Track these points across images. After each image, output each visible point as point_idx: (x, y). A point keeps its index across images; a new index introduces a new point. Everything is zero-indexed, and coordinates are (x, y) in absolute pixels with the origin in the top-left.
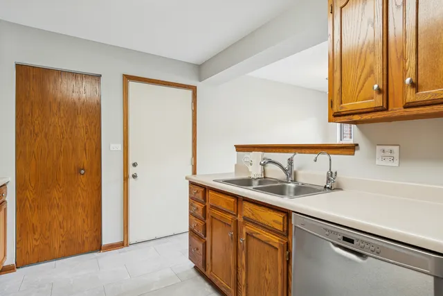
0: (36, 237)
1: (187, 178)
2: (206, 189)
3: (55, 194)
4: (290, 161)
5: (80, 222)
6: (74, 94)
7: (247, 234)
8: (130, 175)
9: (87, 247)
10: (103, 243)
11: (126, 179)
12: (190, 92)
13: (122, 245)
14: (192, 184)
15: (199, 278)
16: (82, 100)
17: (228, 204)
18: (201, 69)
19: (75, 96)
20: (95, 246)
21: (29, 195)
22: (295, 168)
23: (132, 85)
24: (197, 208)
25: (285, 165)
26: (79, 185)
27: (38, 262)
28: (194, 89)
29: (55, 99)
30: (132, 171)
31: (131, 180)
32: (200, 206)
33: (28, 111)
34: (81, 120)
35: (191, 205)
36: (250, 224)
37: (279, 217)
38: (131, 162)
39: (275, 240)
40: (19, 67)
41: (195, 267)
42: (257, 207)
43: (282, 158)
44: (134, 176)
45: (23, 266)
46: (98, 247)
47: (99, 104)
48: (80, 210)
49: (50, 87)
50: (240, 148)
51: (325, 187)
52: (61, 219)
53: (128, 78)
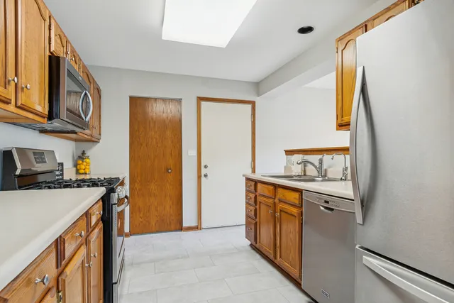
0: (141, 215)
1: (243, 176)
2: (256, 182)
3: (153, 187)
4: (321, 161)
5: (168, 208)
6: (164, 115)
7: (281, 211)
8: (203, 175)
9: (173, 227)
10: (184, 226)
11: (199, 177)
12: (249, 107)
13: (196, 228)
14: (248, 179)
15: (253, 251)
16: (169, 118)
17: (269, 191)
18: (258, 86)
19: (165, 115)
20: (178, 226)
21: (137, 186)
22: (325, 167)
23: (204, 104)
24: (251, 198)
25: (317, 164)
26: (167, 181)
27: (142, 233)
28: (253, 103)
29: (152, 119)
30: (204, 171)
31: (203, 179)
32: (252, 196)
33: (136, 128)
34: (168, 133)
35: (247, 196)
36: (282, 203)
37: (296, 195)
38: (203, 165)
39: (295, 211)
40: (132, 99)
41: (251, 245)
42: (286, 191)
43: (315, 159)
44: (206, 176)
45: (134, 234)
46: (180, 227)
47: (180, 121)
48: (168, 198)
49: (149, 109)
50: (289, 153)
51: (341, 179)
52: (156, 204)
53: (200, 99)
